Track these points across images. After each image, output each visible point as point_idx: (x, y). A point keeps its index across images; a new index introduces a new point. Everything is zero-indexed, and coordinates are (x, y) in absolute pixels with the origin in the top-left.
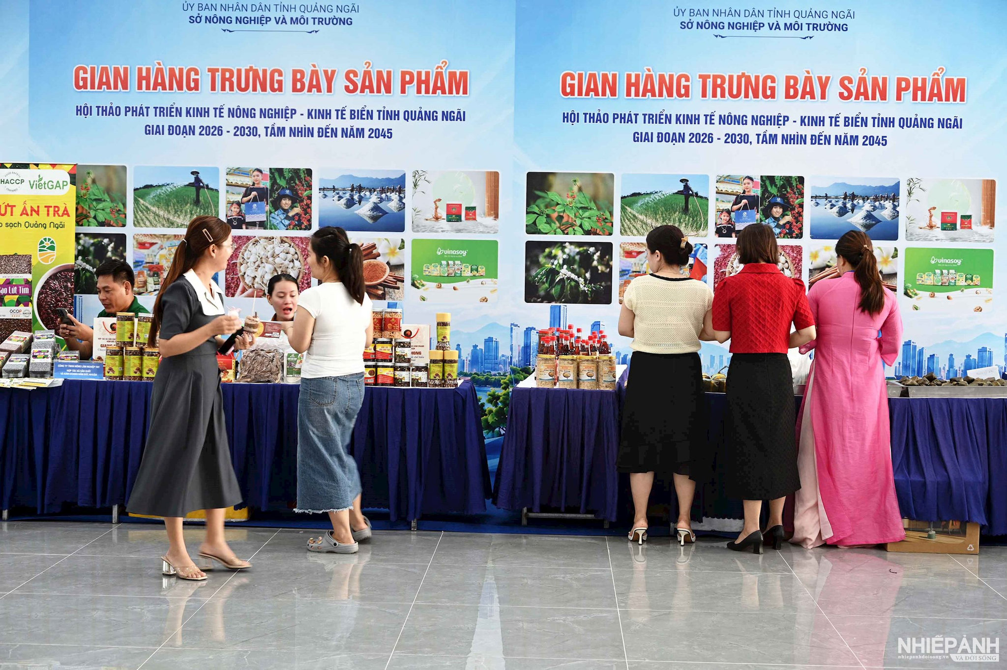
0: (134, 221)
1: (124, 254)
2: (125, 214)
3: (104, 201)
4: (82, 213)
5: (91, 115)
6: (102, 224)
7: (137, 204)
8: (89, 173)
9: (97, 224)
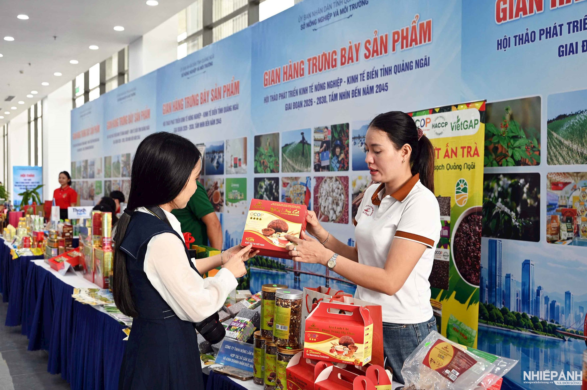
0: (548, 159)
1: (539, 196)
2: (539, 151)
3: (520, 138)
4: (502, 152)
5: (509, 46)
6: (518, 163)
7: (550, 139)
8: (507, 109)
9: (514, 164)
